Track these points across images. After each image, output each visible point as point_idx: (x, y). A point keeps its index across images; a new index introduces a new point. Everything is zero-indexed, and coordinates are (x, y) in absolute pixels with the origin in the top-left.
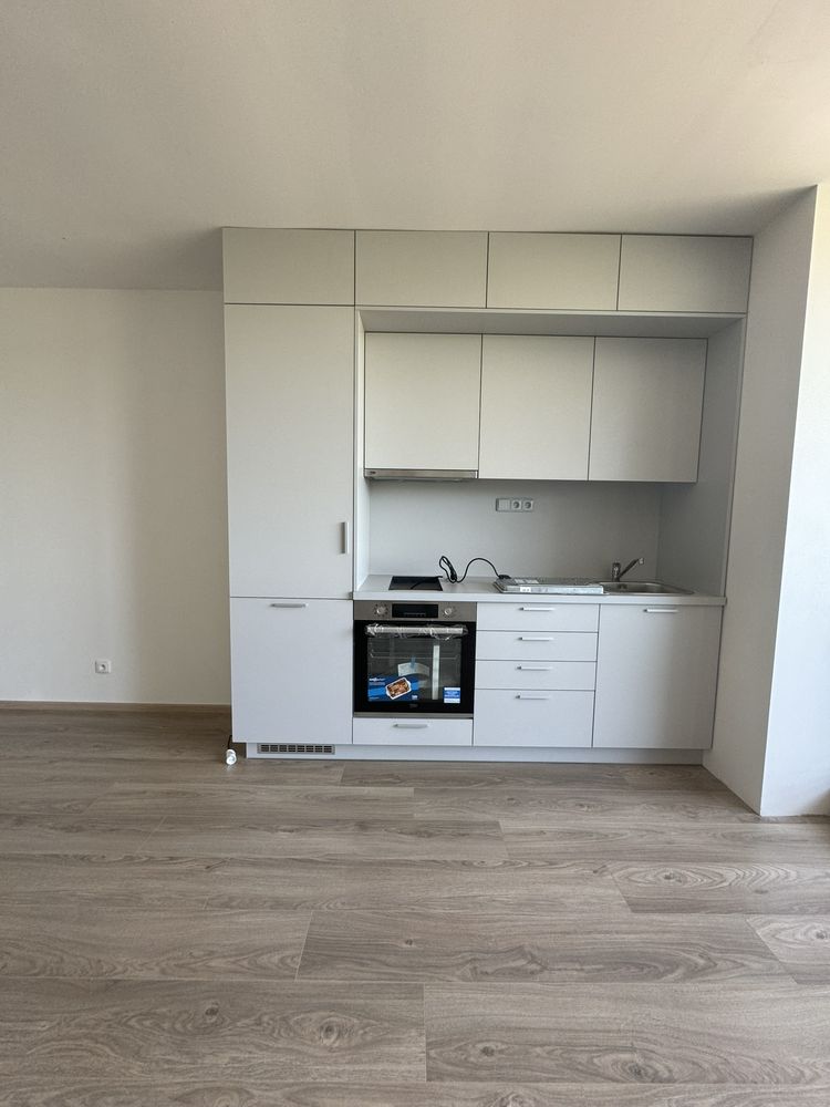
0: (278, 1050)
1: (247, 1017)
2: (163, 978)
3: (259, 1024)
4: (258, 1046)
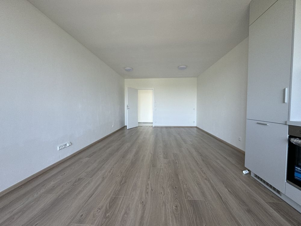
0: (171, 198)
2: (180, 180)
3: (175, 195)
4: (171, 195)
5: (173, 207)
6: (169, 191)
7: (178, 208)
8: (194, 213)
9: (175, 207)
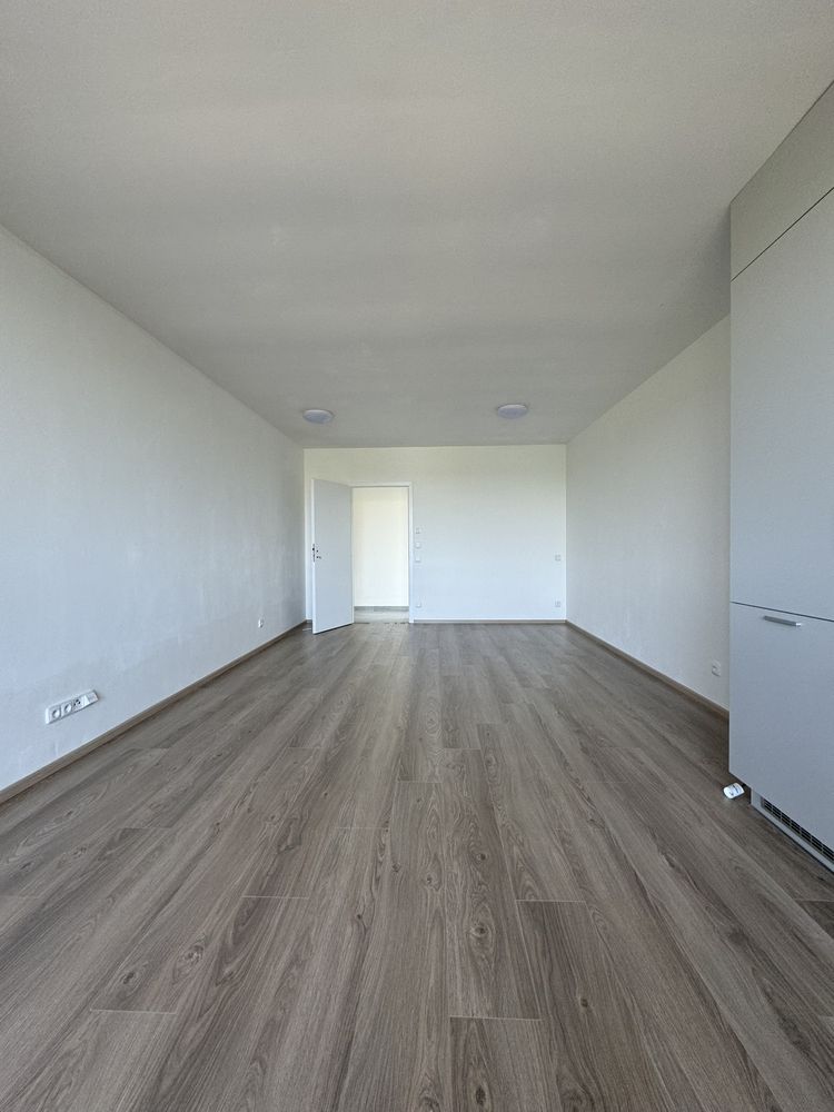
0: (464, 899)
1: (483, 876)
2: (499, 827)
3: (479, 884)
4: (465, 887)
5: (468, 933)
6: (456, 870)
7: (486, 937)
8: (544, 954)
9: (476, 930)
